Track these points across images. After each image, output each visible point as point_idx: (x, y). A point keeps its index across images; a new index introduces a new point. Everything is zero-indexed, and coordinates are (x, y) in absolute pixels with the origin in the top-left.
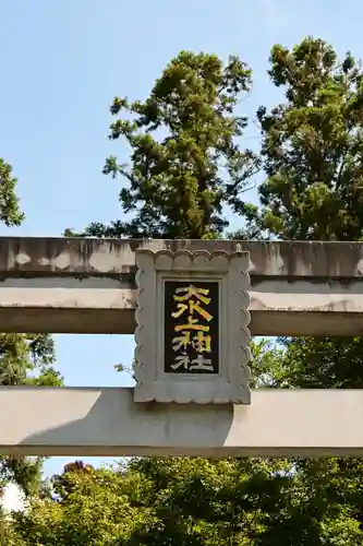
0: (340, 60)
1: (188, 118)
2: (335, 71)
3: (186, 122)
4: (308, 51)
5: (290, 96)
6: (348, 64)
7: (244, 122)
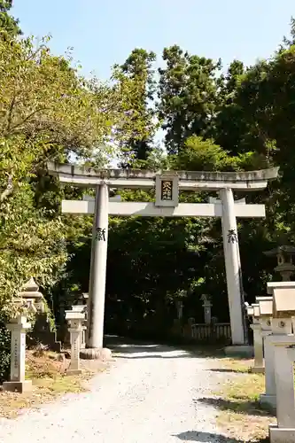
0: (184, 53)
1: (138, 72)
2: (182, 56)
3: (138, 73)
4: (174, 49)
5: (168, 64)
6: (186, 55)
7: (154, 72)
